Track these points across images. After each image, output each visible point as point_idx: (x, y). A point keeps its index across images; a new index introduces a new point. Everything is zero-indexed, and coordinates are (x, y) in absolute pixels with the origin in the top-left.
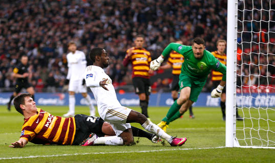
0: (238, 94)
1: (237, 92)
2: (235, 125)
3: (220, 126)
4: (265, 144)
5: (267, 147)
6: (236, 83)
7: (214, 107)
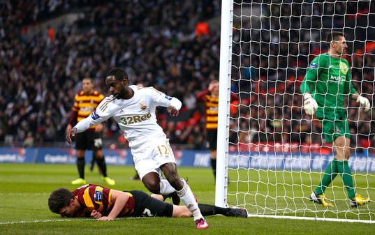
0: (230, 152)
1: (229, 150)
2: (226, 189)
3: (209, 190)
4: (261, 211)
5: (263, 216)
6: (228, 140)
7: (202, 167)
